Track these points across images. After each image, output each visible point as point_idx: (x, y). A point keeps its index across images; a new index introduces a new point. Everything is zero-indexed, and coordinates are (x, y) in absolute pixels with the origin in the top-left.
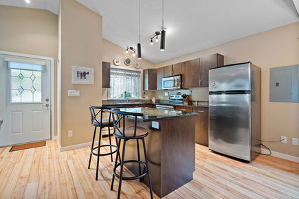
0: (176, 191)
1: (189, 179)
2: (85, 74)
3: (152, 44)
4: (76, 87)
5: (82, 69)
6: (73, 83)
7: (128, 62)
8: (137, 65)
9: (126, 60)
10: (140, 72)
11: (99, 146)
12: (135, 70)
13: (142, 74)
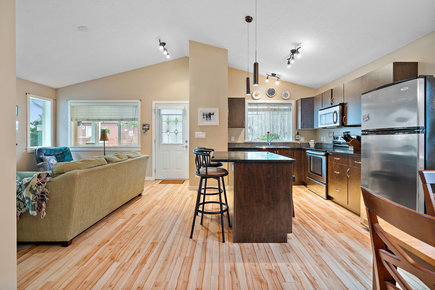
0: (255, 244)
1: (283, 240)
2: (210, 115)
3: (289, 66)
4: (203, 128)
5: (208, 111)
6: (200, 124)
7: (271, 93)
8: (286, 95)
9: (269, 91)
10: (290, 104)
11: (205, 188)
12: (282, 102)
13: (293, 107)
